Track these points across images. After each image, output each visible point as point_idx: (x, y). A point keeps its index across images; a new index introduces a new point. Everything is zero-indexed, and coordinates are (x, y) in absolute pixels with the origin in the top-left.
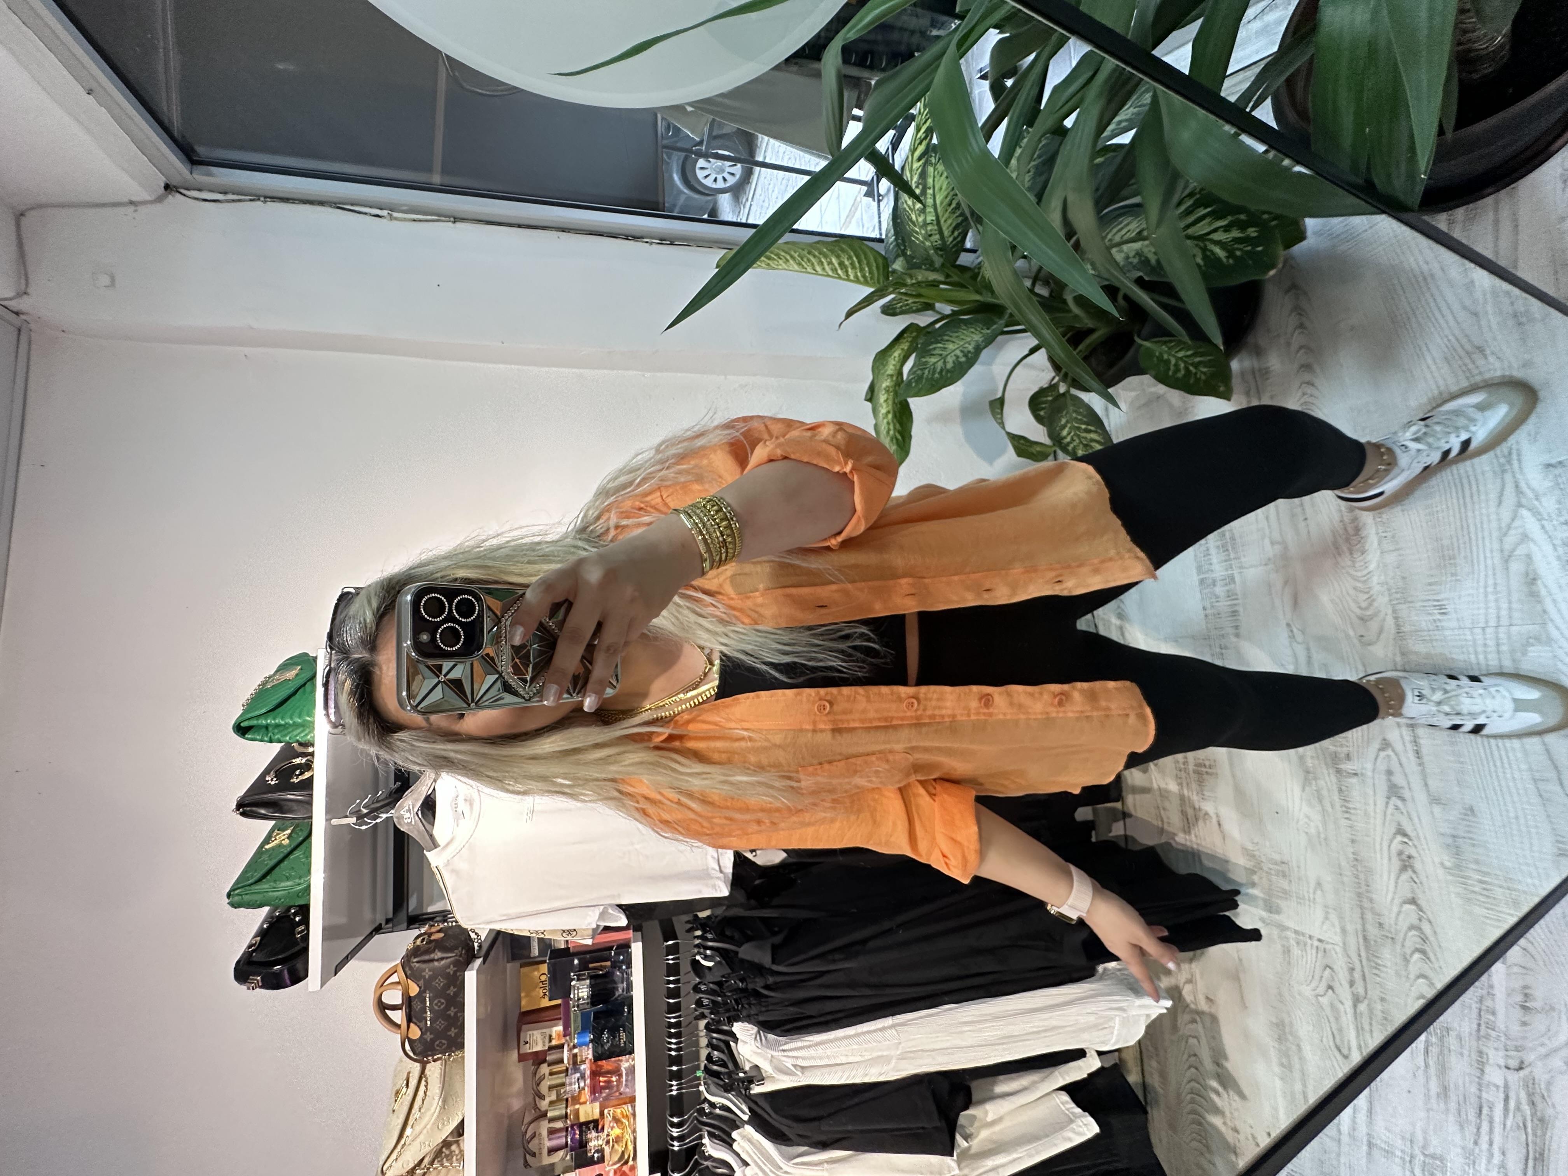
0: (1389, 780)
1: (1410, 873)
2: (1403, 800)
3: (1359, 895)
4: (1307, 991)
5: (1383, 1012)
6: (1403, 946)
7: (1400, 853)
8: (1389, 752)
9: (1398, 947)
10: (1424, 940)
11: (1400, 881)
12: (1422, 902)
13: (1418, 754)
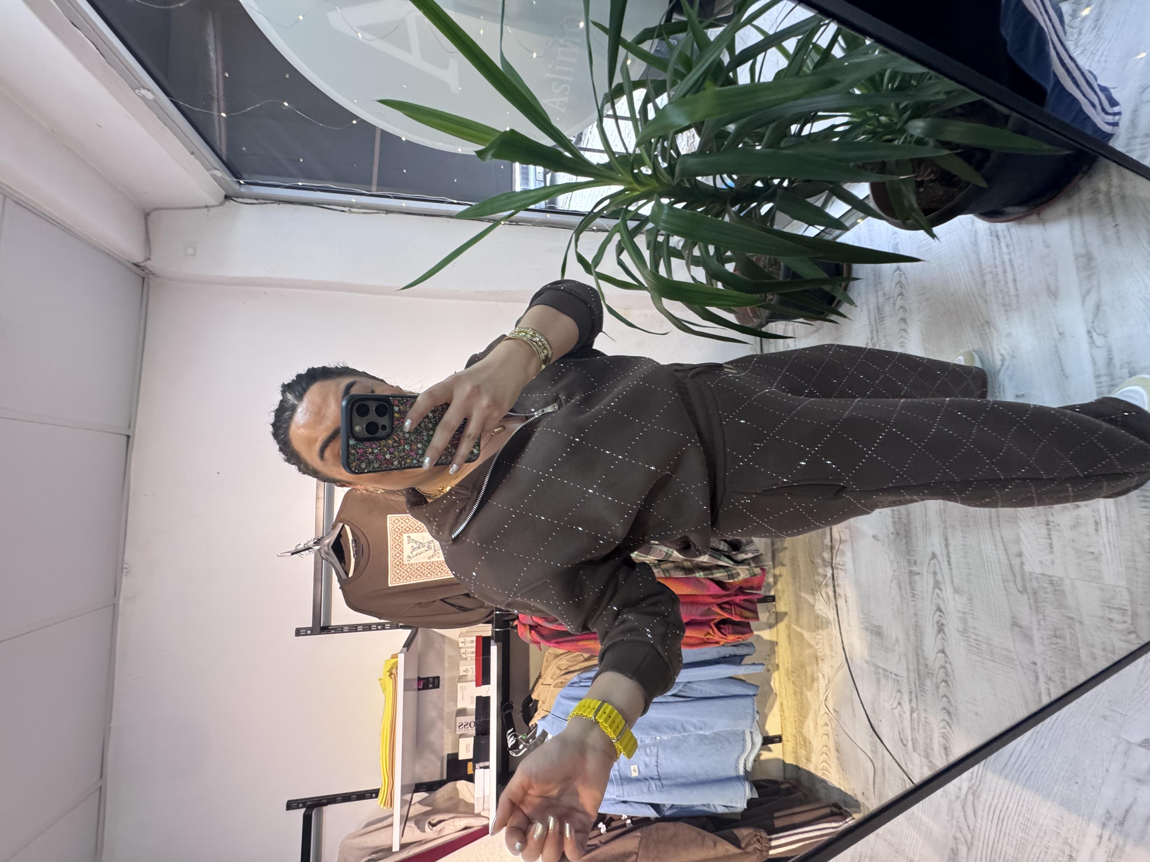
0: (935, 578)
1: (942, 633)
2: (941, 589)
3: (917, 647)
4: (887, 706)
5: (925, 718)
6: (937, 678)
7: (938, 622)
8: (935, 561)
9: (934, 679)
10: (947, 674)
11: (938, 640)
12: (947, 652)
13: (949, 562)
